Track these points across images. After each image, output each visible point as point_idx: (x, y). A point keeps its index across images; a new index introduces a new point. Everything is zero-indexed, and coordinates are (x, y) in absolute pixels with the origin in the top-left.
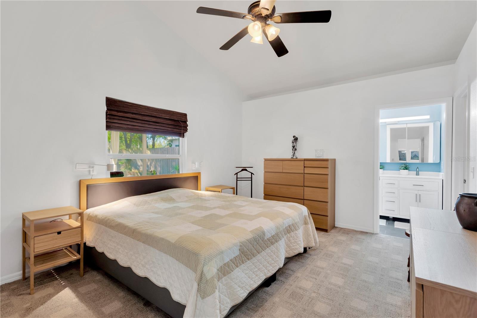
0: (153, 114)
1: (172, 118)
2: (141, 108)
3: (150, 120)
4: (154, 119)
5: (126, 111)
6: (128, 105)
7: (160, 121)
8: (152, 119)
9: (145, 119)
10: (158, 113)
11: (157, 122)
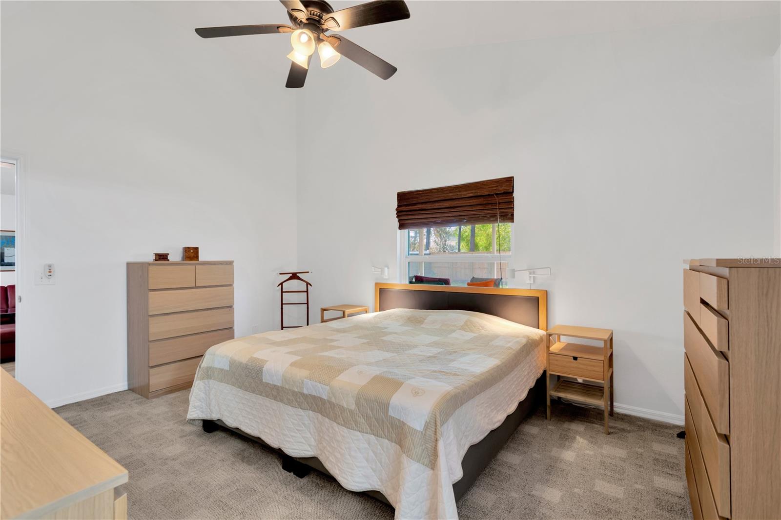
0: (447, 196)
1: (479, 194)
2: (432, 192)
3: (443, 207)
4: (447, 204)
5: (414, 202)
6: (417, 194)
7: (457, 204)
8: (444, 204)
9: (435, 207)
10: (457, 192)
11: (452, 206)
